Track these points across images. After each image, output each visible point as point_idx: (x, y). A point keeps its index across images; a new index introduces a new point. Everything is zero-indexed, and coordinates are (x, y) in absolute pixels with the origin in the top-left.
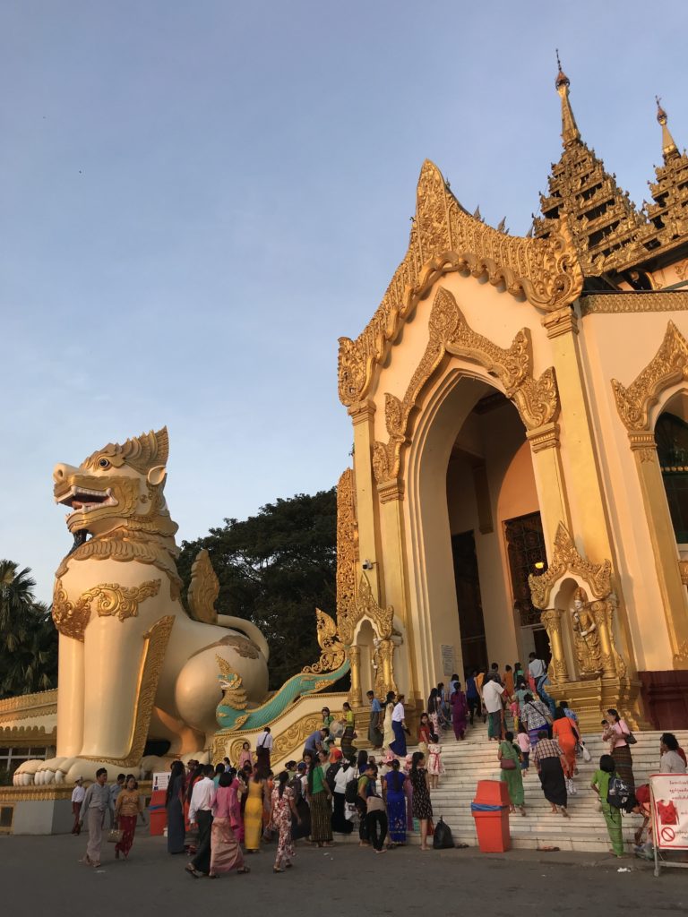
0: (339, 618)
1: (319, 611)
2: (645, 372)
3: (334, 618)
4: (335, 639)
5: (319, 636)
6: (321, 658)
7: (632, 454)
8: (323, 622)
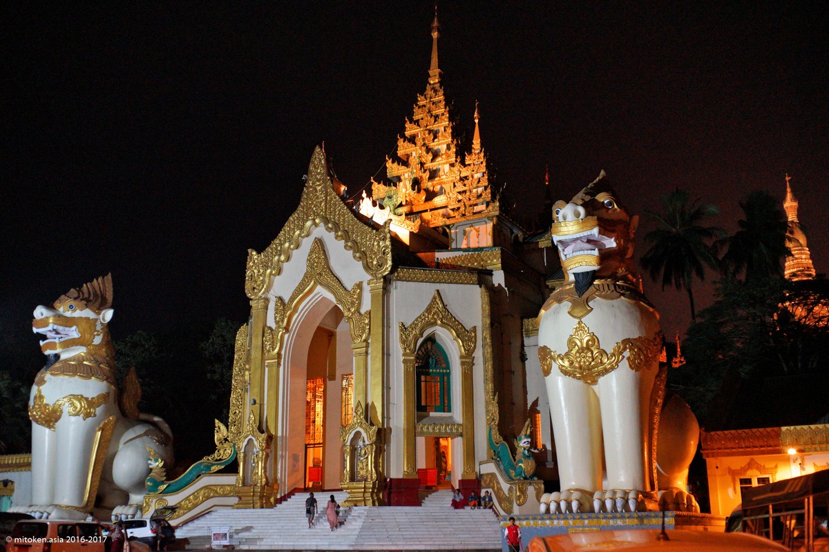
0: (230, 427)
1: (217, 421)
2: (417, 320)
3: (227, 426)
4: (226, 440)
5: (216, 437)
6: (216, 451)
7: (403, 365)
8: (219, 428)
